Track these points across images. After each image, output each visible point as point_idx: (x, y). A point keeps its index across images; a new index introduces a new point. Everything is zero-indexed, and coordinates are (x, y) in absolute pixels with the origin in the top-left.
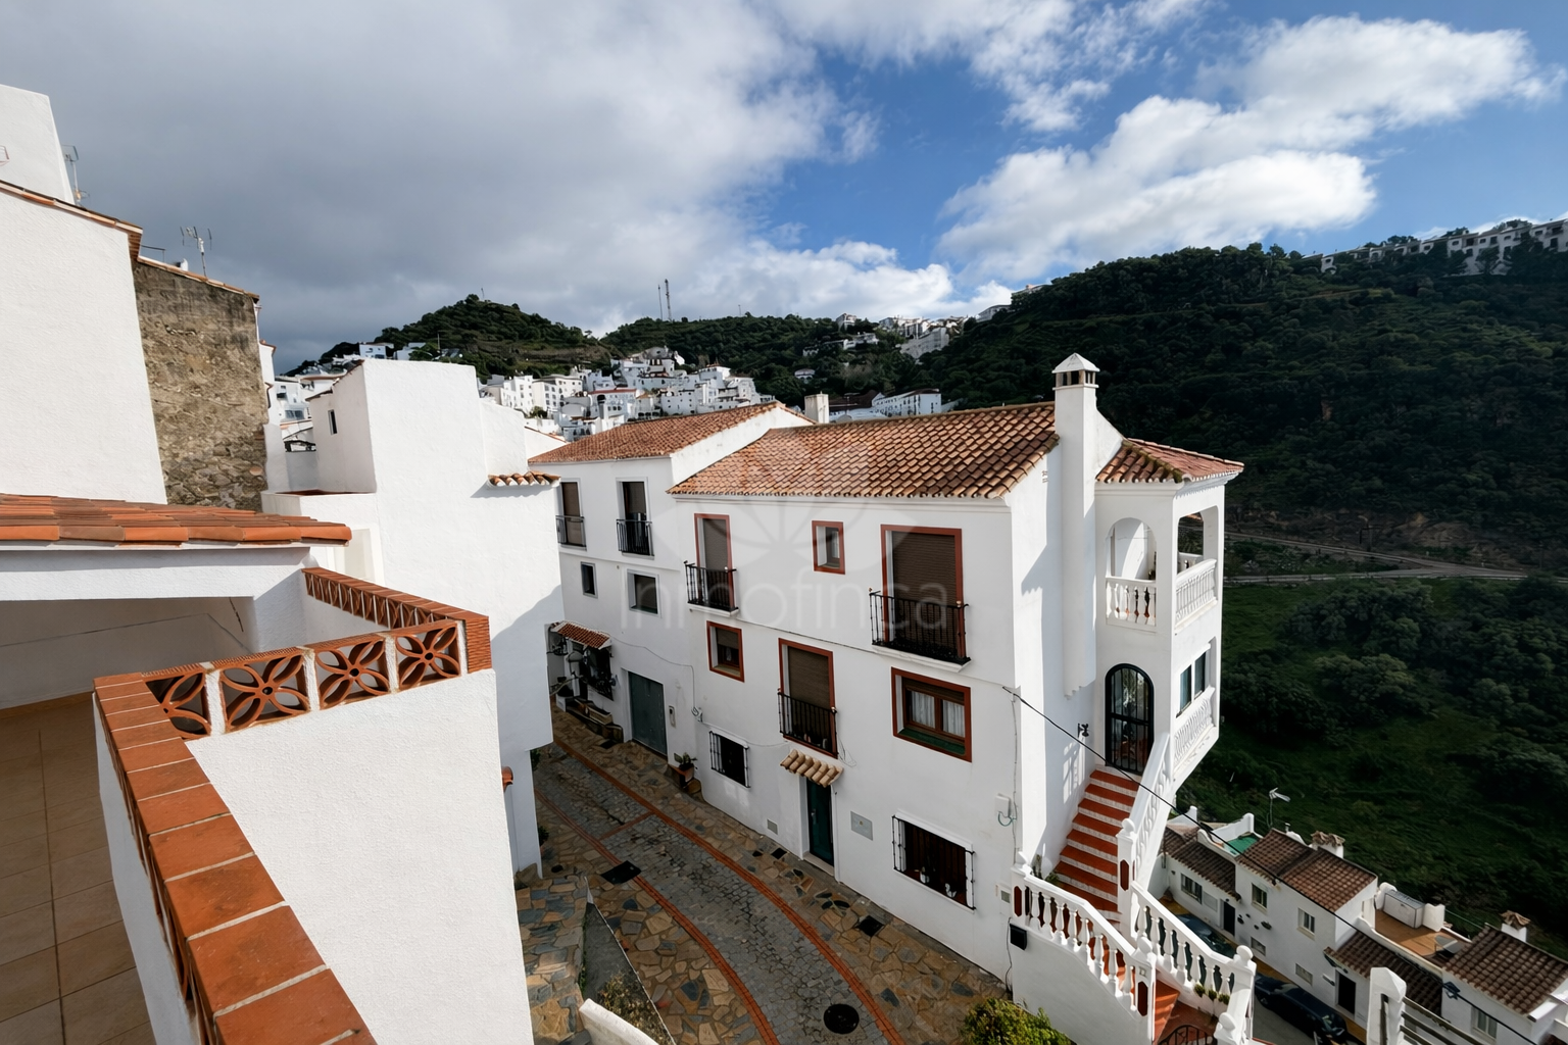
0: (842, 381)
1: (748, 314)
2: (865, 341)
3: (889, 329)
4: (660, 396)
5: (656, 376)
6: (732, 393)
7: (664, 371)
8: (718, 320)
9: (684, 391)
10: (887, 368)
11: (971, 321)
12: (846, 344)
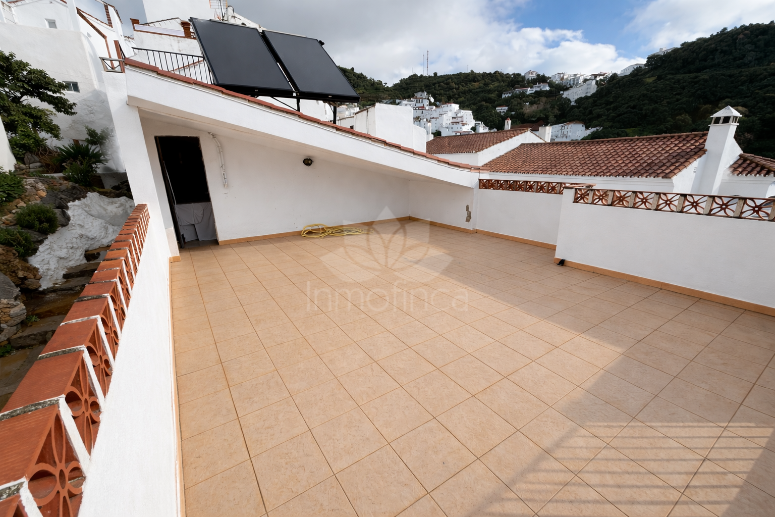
0: (523, 114)
1: (472, 71)
2: (541, 89)
3: (557, 80)
4: (420, 121)
5: (419, 109)
6: (459, 120)
7: (423, 107)
9: (433, 118)
10: (553, 107)
11: (615, 76)
12: (529, 91)
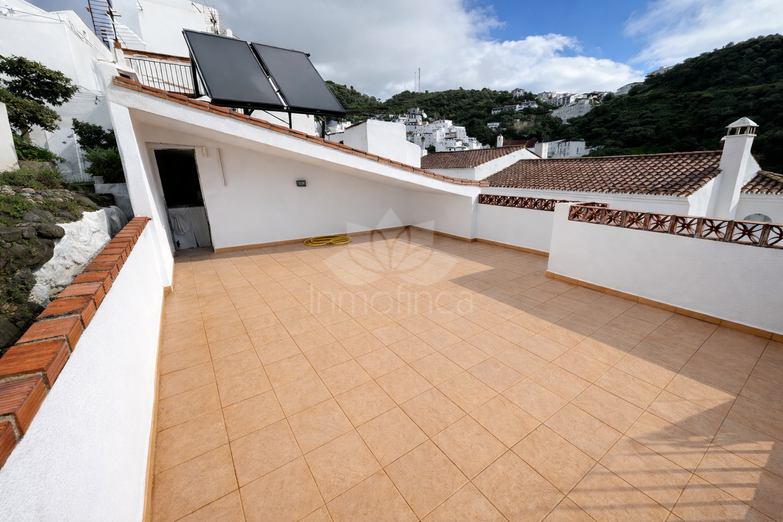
0: (514, 131)
1: (461, 88)
2: (529, 107)
4: (412, 137)
5: (412, 125)
6: (453, 136)
7: (416, 122)
8: (444, 92)
9: (426, 133)
10: (544, 124)
12: (518, 108)
